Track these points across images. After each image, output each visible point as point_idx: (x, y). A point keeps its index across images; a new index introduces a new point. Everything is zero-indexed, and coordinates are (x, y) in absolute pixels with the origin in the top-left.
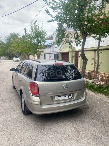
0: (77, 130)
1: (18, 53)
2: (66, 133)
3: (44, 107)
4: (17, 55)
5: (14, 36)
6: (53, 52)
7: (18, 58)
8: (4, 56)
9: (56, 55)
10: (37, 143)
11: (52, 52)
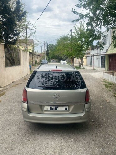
0: (61, 149)
1: (65, 56)
2: (47, 148)
3: (31, 115)
4: (64, 58)
5: (64, 39)
6: (100, 54)
7: (65, 61)
8: (54, 59)
9: (103, 58)
10: (12, 149)
11: (98, 54)
